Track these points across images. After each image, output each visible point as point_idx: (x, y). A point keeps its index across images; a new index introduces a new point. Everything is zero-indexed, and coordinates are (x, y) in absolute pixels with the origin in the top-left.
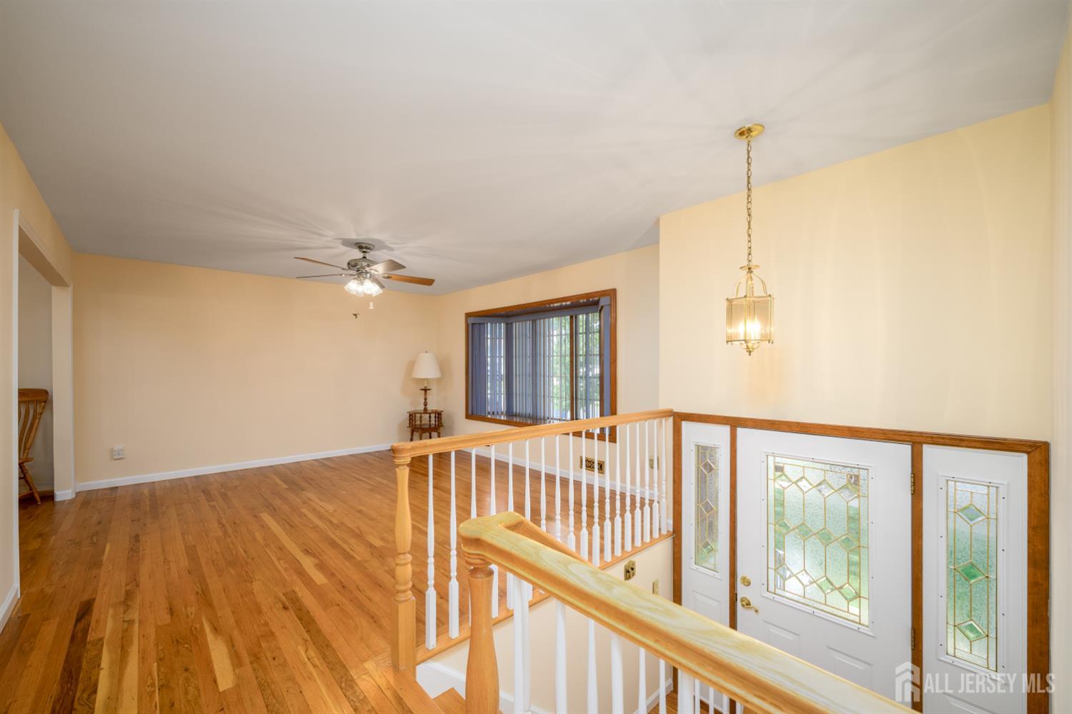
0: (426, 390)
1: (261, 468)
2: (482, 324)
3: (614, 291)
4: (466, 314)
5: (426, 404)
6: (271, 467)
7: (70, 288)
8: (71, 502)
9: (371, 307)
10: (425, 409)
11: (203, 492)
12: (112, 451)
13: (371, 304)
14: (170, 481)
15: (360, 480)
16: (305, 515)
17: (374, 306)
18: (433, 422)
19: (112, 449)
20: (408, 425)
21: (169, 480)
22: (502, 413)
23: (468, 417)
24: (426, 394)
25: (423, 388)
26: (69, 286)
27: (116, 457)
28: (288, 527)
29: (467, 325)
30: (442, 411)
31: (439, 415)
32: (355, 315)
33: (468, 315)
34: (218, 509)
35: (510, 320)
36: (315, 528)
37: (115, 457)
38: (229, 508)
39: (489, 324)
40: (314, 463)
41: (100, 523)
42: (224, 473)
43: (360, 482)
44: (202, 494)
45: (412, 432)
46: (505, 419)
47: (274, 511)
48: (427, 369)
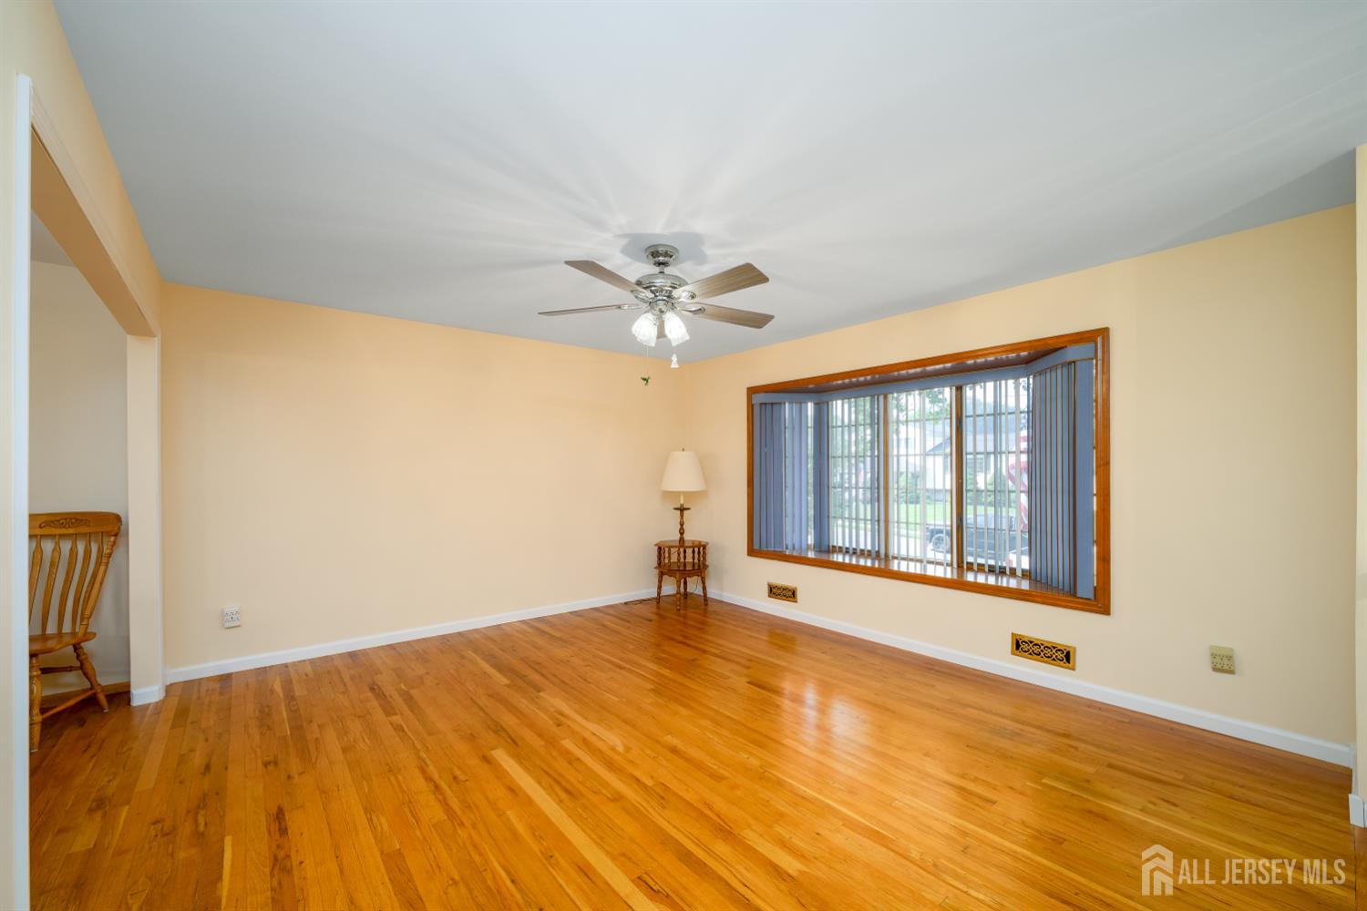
0: (682, 510)
1: (444, 637)
2: (780, 403)
3: (1104, 333)
4: (748, 389)
5: (682, 532)
6: (460, 634)
7: (157, 340)
8: (159, 707)
9: (674, 365)
10: (682, 540)
11: (372, 689)
12: (223, 614)
13: (674, 358)
14: (312, 661)
15: (622, 668)
16: (578, 759)
17: (678, 361)
18: (689, 559)
19: (222, 611)
20: (656, 565)
21: (309, 660)
22: (808, 547)
23: (752, 552)
24: (682, 516)
25: (679, 506)
26: (155, 336)
27: (230, 623)
28: (563, 795)
29: (751, 407)
30: (708, 543)
31: (701, 548)
32: (644, 379)
33: (752, 391)
34: (409, 734)
35: (824, 397)
36: (617, 798)
37: (228, 625)
38: (430, 734)
39: (787, 404)
40: (524, 627)
41: (208, 767)
42: (391, 647)
43: (622, 672)
44: (370, 694)
45: (661, 575)
46: (813, 556)
47: (514, 745)
48: (683, 478)
